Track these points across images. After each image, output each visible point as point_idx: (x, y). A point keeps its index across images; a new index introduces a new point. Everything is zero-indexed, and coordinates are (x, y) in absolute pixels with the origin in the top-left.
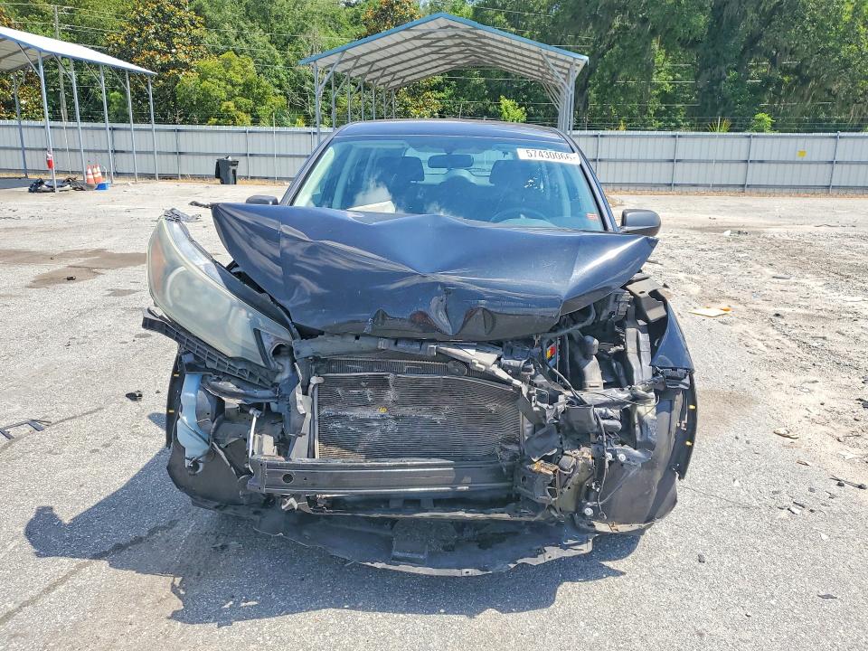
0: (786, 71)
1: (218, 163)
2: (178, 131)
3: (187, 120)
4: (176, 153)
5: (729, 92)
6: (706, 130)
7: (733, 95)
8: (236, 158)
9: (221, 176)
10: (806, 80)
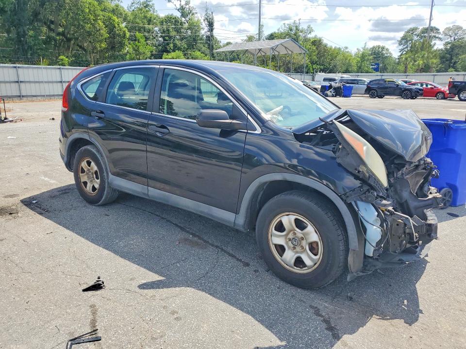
0: (59, 34)
5: (33, 43)
6: (34, 64)
7: (35, 45)
10: (69, 40)
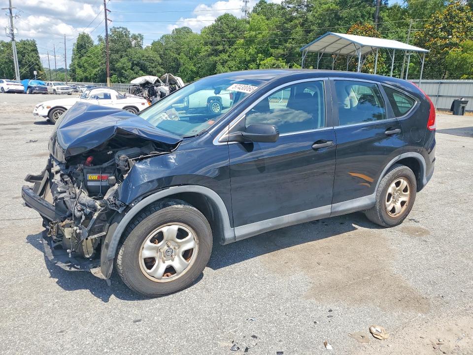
1: (454, 102)
2: (441, 83)
3: (451, 76)
4: (436, 96)
8: (466, 99)
9: (454, 110)
